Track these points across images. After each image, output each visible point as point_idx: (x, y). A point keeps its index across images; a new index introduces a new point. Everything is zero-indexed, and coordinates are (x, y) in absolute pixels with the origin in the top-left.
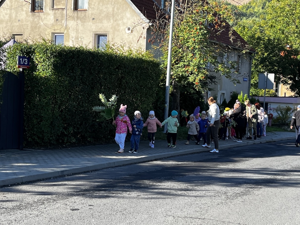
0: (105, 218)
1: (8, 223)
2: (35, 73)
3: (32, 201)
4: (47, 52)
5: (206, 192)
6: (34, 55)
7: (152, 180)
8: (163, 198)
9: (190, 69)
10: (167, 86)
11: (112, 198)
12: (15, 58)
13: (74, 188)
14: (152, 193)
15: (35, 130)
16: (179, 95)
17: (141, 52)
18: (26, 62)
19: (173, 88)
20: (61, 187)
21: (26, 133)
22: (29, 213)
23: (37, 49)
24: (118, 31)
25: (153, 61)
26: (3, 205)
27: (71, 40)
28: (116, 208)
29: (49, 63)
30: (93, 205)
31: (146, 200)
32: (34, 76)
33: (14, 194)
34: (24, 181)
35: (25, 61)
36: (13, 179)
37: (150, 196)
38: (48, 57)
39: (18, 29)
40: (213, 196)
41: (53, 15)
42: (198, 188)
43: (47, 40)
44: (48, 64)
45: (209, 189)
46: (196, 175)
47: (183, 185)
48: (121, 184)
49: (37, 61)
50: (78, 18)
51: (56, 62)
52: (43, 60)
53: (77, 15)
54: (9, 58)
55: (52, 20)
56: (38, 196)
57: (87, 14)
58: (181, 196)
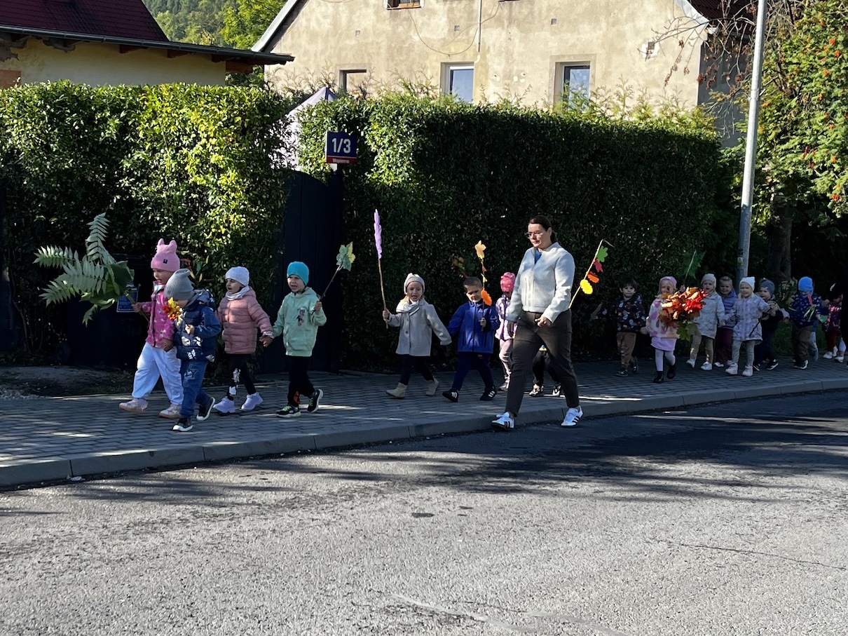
0: (491, 538)
1: (254, 536)
2: (369, 176)
3: (325, 492)
4: (397, 120)
5: (791, 490)
6: (366, 128)
7: (652, 456)
8: (663, 501)
9: (818, 155)
10: (744, 205)
11: (525, 495)
12: (321, 138)
13: (438, 466)
14: (636, 488)
15: (368, 322)
16: (790, 231)
17: (678, 111)
18: (348, 146)
19: (771, 211)
20: (407, 463)
21: (347, 329)
22: (310, 517)
23: (374, 113)
24: (621, 51)
25: (699, 137)
26: (255, 497)
27: (493, 80)
28: (527, 515)
29: (405, 148)
30: (472, 506)
31: (613, 503)
32: (367, 184)
33: (287, 475)
34: (319, 446)
35: (344, 146)
36: (292, 440)
37: (628, 495)
38: (401, 133)
39: (354, 56)
40: (803, 501)
41: (446, 16)
42: (771, 481)
43: (417, 85)
44: (400, 151)
45: (801, 485)
46: (781, 449)
47: (731, 473)
48: (562, 464)
49: (375, 144)
50: (511, 20)
51: (420, 145)
52: (389, 141)
53: (510, 11)
54: (305, 139)
55: (443, 29)
56: (344, 482)
57: (536, 9)
58: (713, 497)
